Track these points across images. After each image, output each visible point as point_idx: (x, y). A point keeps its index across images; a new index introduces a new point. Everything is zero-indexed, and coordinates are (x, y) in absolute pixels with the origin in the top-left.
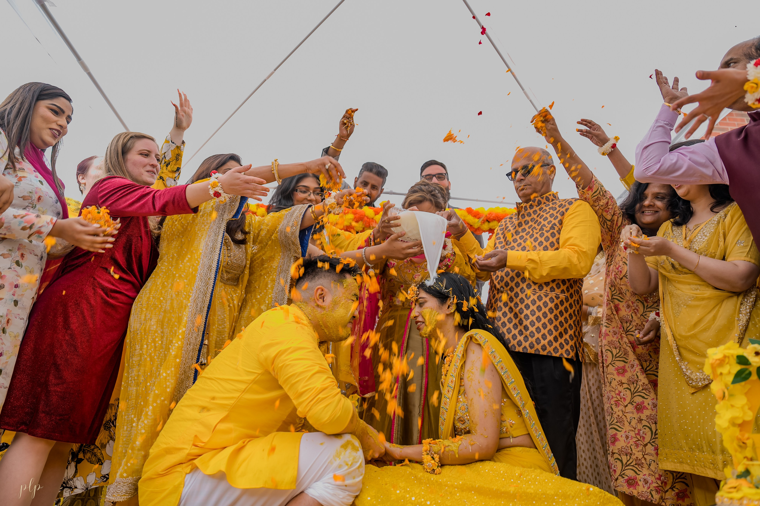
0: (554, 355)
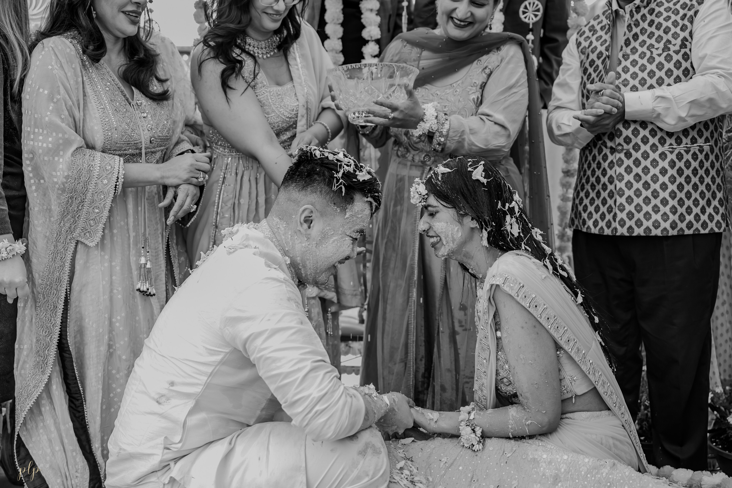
0: (702, 232)
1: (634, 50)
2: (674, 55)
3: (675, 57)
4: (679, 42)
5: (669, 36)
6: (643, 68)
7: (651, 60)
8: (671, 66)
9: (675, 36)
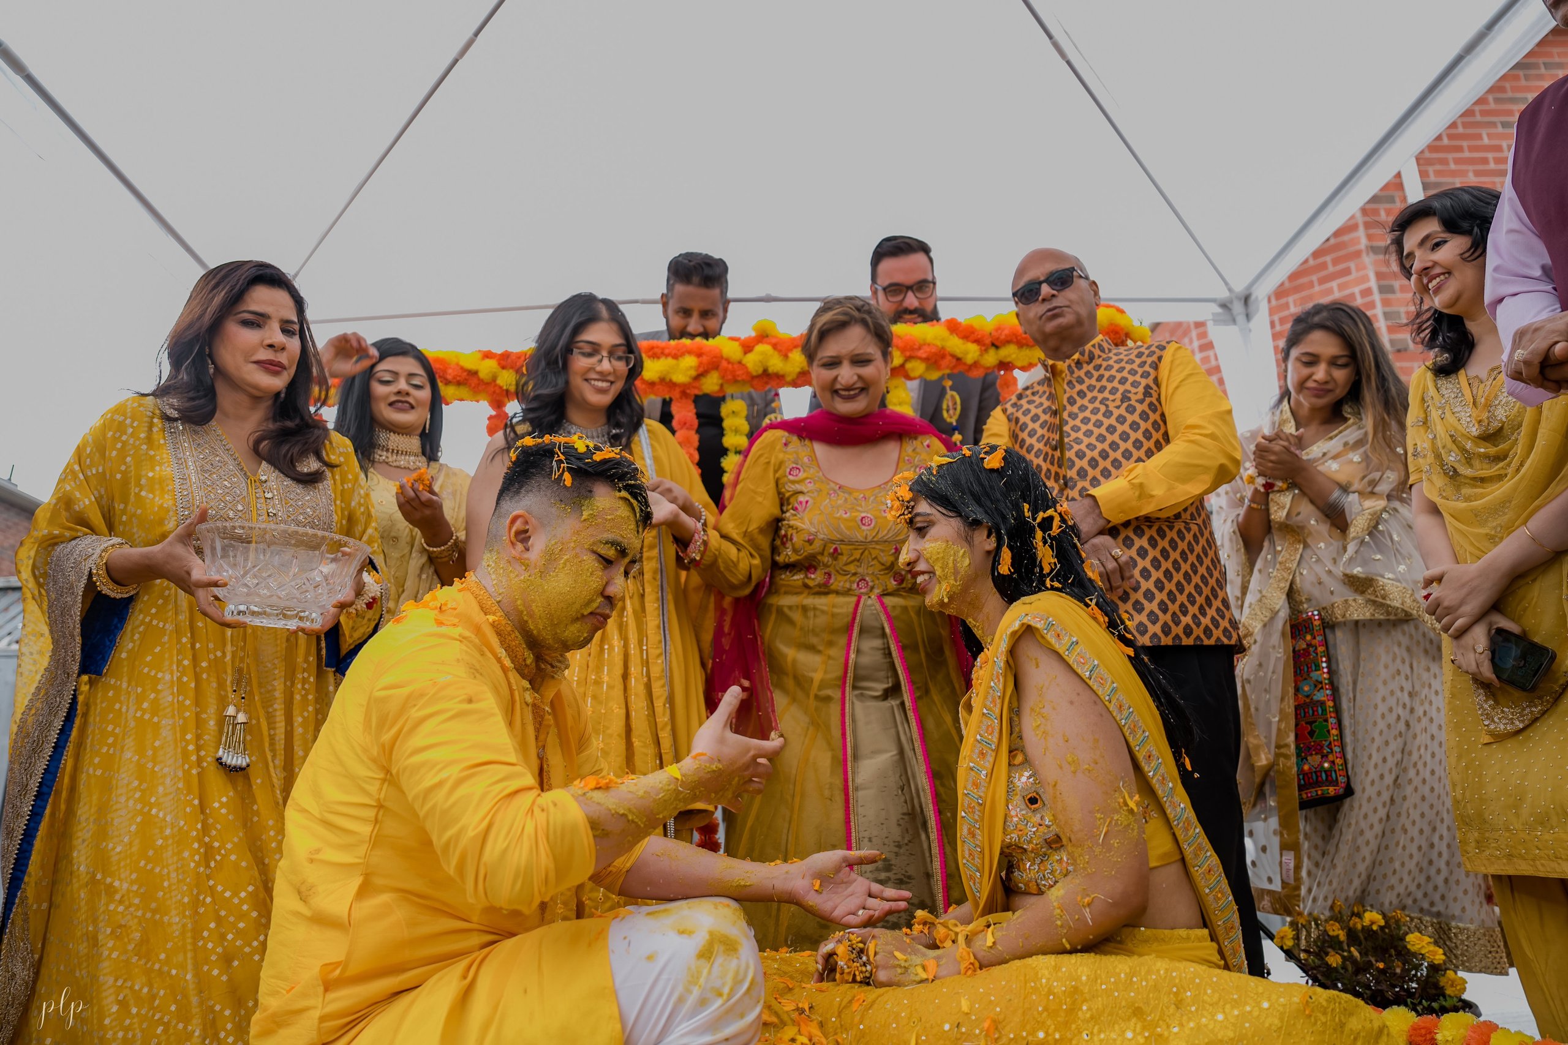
1: (1083, 408)
2: (1137, 405)
3: (1140, 408)
4: (1141, 389)
5: (1128, 386)
6: (1098, 424)
7: (1108, 414)
8: (1136, 417)
9: (1135, 384)
